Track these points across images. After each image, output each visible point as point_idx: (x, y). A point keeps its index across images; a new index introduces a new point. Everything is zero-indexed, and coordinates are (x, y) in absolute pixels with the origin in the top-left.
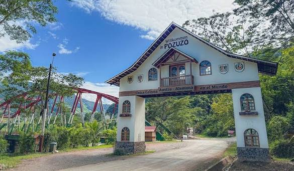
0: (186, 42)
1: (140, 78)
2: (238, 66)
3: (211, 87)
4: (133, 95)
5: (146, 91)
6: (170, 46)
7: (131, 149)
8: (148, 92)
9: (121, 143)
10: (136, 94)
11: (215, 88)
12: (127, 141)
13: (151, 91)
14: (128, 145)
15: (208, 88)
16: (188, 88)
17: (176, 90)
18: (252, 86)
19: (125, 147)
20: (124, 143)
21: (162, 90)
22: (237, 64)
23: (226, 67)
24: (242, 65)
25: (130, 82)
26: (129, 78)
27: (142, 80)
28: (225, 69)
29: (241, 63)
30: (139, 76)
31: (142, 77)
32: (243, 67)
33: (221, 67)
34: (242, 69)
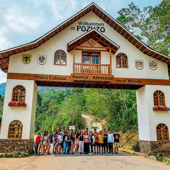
0: (103, 30)
1: (42, 59)
2: (152, 64)
3: (127, 81)
4: (30, 79)
5: (51, 76)
6: (84, 29)
7: (24, 148)
8: (53, 78)
9: (7, 141)
10: (35, 78)
11: (131, 82)
12: (18, 139)
13: (57, 77)
14: (19, 143)
15: (125, 81)
16: (107, 78)
17: (93, 79)
18: (164, 84)
19: (14, 146)
20: (13, 141)
21: (76, 77)
22: (151, 62)
23: (142, 63)
24: (156, 64)
25: (26, 62)
26: (25, 56)
27: (45, 61)
28: (141, 64)
29: (155, 62)
30: (41, 56)
31: (46, 58)
32: (156, 66)
33: (137, 62)
34: (155, 67)
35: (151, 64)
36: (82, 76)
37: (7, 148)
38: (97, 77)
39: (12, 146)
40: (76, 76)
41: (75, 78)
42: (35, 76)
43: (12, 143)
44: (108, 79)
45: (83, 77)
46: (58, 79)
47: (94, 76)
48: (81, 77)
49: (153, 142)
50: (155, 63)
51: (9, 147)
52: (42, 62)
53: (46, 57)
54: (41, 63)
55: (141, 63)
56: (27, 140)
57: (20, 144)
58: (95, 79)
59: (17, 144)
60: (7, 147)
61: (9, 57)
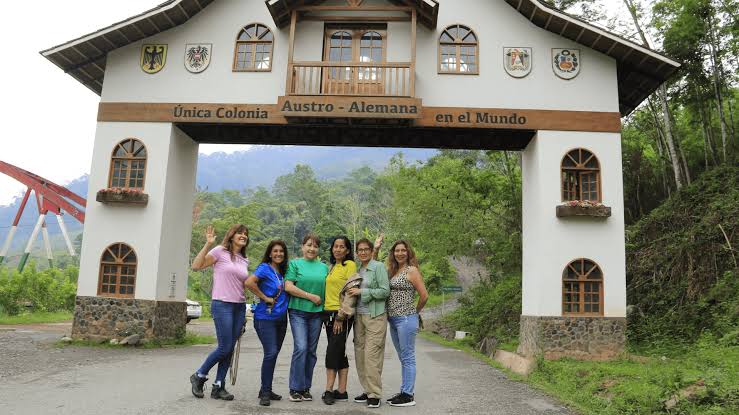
1: (198, 56)
2: (563, 59)
3: (473, 117)
4: (162, 119)
5: (221, 108)
7: (140, 324)
8: (229, 114)
9: (95, 303)
10: (175, 116)
11: (487, 122)
12: (125, 297)
13: (239, 110)
14: (127, 310)
15: (464, 117)
16: (399, 108)
17: (351, 111)
18: (599, 128)
19: (115, 319)
20: (112, 303)
21: (293, 107)
22: (560, 51)
23: (526, 56)
24: (575, 60)
25: (152, 68)
26: (151, 51)
27: (206, 63)
28: (522, 61)
29: (572, 52)
30: (196, 46)
31: (209, 52)
32: (575, 65)
33: (509, 55)
34: (573, 69)
35: (560, 59)
36: (313, 104)
37: (95, 322)
38: (363, 103)
39: (109, 317)
40: (295, 105)
41: (290, 110)
42: (176, 108)
43: (109, 308)
44: (401, 112)
45: (317, 107)
46: (242, 114)
47: (355, 103)
48: (310, 107)
49: (546, 318)
50: (573, 55)
51: (101, 320)
52: (196, 65)
53: (209, 50)
54: (194, 69)
55: (523, 57)
56: (150, 303)
57: (130, 313)
58: (358, 111)
59: (122, 312)
60: (96, 319)
61: (104, 55)
